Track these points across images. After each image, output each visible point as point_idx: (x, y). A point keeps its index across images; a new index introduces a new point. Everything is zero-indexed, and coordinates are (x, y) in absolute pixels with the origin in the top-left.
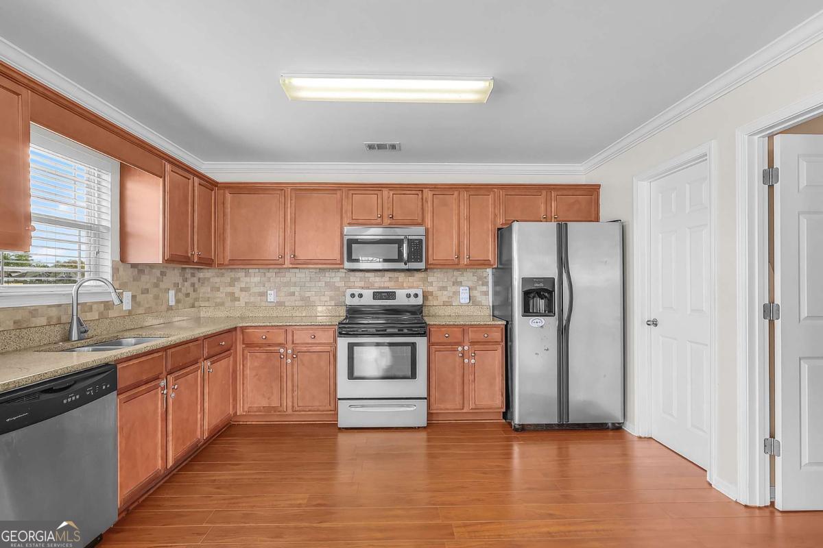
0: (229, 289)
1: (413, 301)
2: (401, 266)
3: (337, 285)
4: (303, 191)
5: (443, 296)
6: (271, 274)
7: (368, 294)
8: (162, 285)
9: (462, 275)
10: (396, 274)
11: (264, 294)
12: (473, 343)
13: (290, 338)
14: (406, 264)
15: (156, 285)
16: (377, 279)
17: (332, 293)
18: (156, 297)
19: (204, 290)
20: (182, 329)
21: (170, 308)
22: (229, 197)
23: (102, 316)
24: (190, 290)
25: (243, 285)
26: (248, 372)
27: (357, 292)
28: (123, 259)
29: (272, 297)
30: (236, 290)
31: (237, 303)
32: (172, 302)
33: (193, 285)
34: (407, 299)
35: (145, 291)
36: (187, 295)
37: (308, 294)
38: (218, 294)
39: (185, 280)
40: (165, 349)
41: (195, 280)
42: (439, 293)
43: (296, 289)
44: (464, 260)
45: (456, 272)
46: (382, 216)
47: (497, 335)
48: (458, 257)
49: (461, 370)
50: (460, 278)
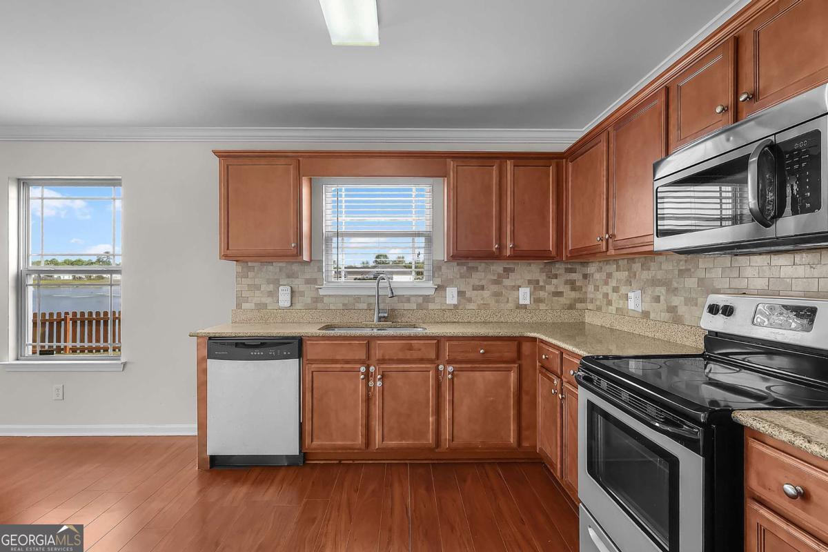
0: (605, 289)
3: (718, 283)
4: (624, 120)
6: (637, 266)
8: (507, 282)
13: (563, 367)
15: (497, 282)
18: (497, 295)
19: (586, 289)
21: (522, 307)
23: (420, 307)
24: (564, 289)
25: (614, 283)
29: (633, 301)
31: (610, 307)
32: (524, 301)
35: (479, 288)
36: (558, 294)
38: (598, 295)
39: (556, 276)
43: (660, 291)
46: (734, 106)
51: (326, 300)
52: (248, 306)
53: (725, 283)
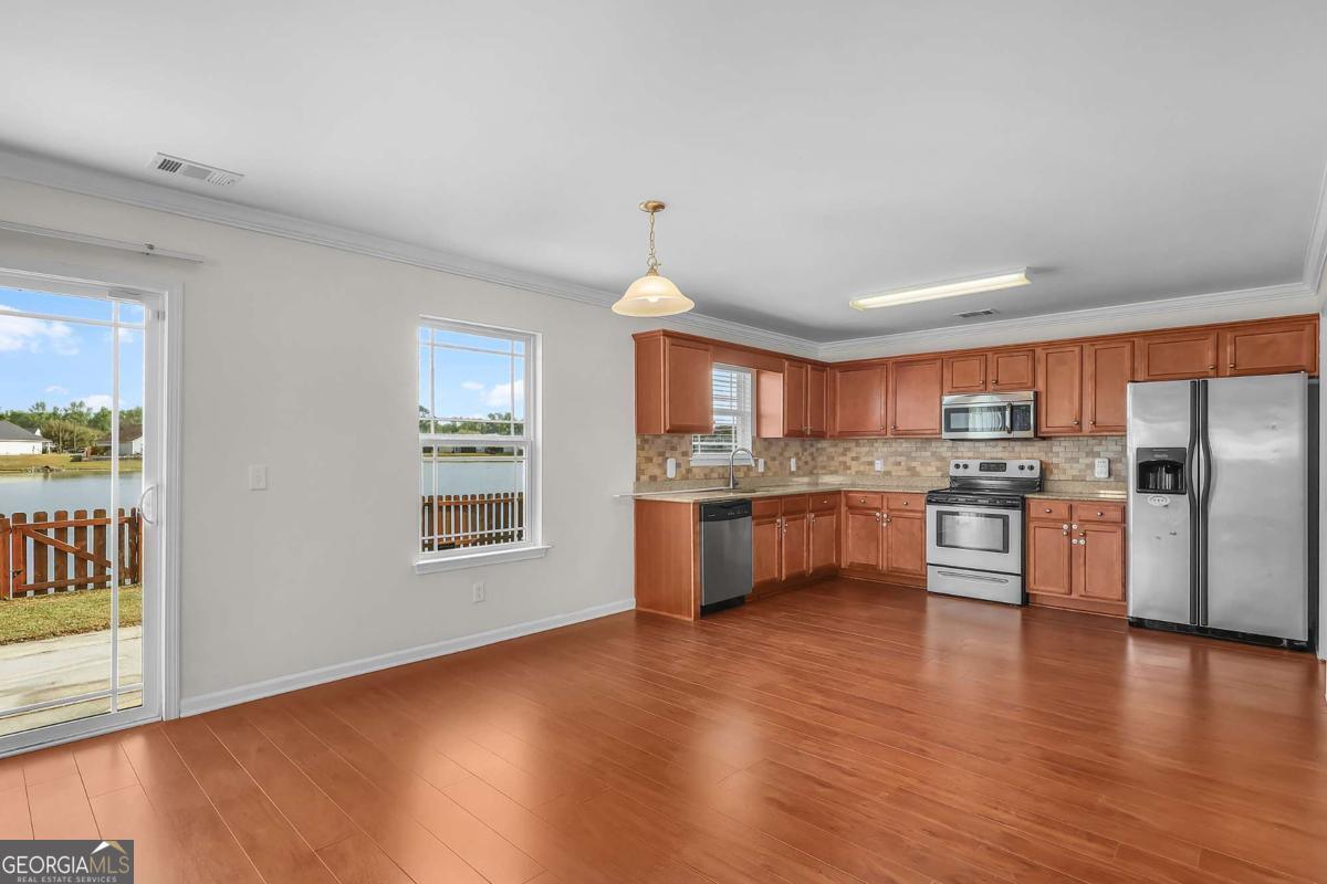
0: (841, 459)
1: (1027, 474)
2: (1004, 434)
3: (944, 455)
4: (904, 364)
5: (1073, 470)
6: (879, 444)
7: (974, 465)
8: (786, 454)
9: (1100, 444)
10: (1012, 444)
11: (871, 464)
12: (1083, 522)
13: (885, 504)
14: (1009, 432)
15: (781, 454)
16: (989, 449)
17: (938, 464)
18: (781, 464)
19: (822, 459)
20: (800, 485)
21: (792, 473)
22: (838, 375)
23: (746, 475)
24: (809, 459)
25: (854, 455)
26: (850, 531)
27: (961, 462)
28: (758, 434)
29: (879, 466)
30: (847, 459)
31: (849, 471)
32: (793, 469)
33: (812, 454)
34: (1020, 471)
35: (774, 459)
36: (807, 463)
37: (914, 464)
38: (833, 463)
39: (805, 450)
40: (780, 497)
41: (814, 450)
42: (1067, 466)
43: (902, 459)
44: (1087, 426)
45: (1091, 442)
46: (985, 383)
47: (1115, 515)
48: (1080, 423)
49: (1066, 552)
50: (1096, 449)
51: (694, 470)
52: (644, 478)
53: (949, 454)
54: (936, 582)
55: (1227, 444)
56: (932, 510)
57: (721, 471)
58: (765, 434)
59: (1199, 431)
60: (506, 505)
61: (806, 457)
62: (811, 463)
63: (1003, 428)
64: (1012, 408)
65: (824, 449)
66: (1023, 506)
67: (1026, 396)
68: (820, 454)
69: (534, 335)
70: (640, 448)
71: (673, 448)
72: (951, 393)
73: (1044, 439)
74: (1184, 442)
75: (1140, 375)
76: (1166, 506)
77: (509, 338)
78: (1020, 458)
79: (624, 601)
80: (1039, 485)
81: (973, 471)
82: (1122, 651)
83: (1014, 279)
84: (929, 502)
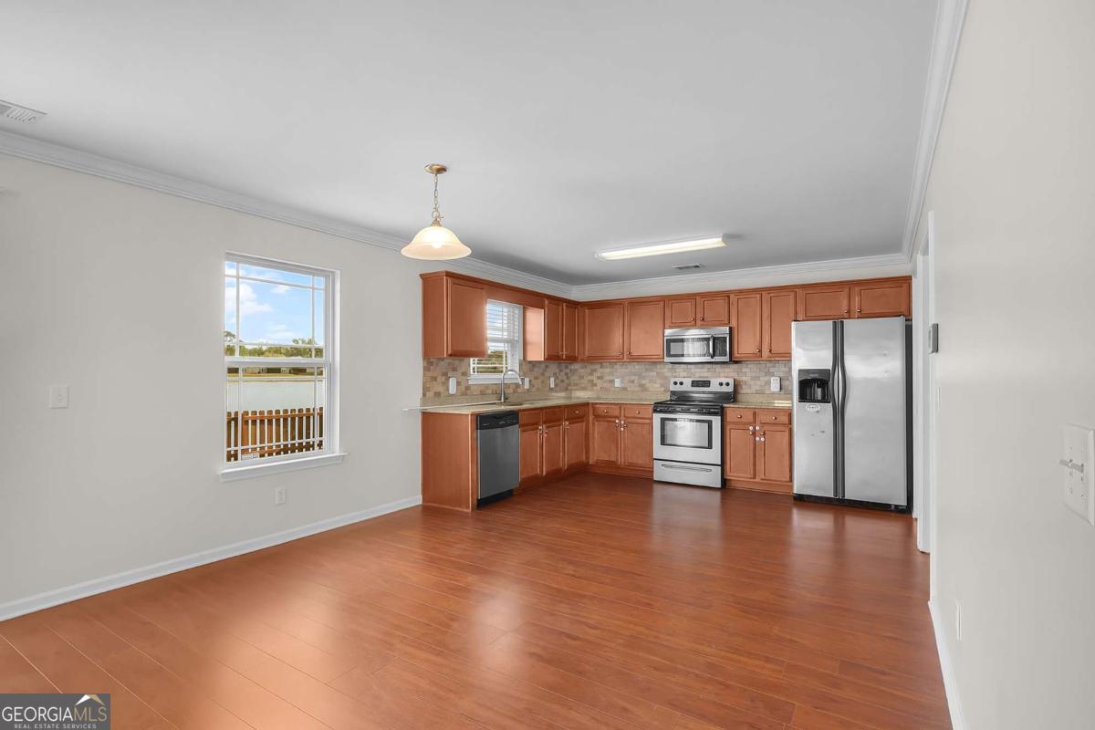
0: (590, 378)
1: (725, 389)
2: (708, 359)
4: (636, 304)
5: (756, 386)
6: (618, 366)
7: (688, 382)
8: (547, 374)
9: (774, 367)
10: (714, 366)
11: (612, 382)
12: (763, 424)
13: (622, 413)
14: (712, 358)
15: (543, 374)
16: (698, 370)
17: (661, 381)
18: (543, 382)
19: (574, 378)
20: (558, 399)
21: (551, 389)
22: (587, 311)
23: (515, 391)
24: (565, 378)
25: (599, 375)
26: (596, 435)
27: (678, 380)
28: (524, 358)
29: (618, 383)
30: (594, 378)
31: (595, 387)
32: (552, 386)
33: (566, 374)
34: (720, 387)
35: (536, 378)
36: (563, 381)
37: (643, 382)
38: (583, 381)
39: (561, 371)
40: (541, 409)
41: (568, 371)
42: (752, 383)
43: (635, 378)
44: (766, 353)
45: (769, 365)
46: (695, 320)
47: (784, 419)
48: (760, 351)
49: (752, 447)
50: (772, 370)
51: (472, 388)
52: (430, 394)
53: (669, 374)
54: (660, 473)
55: (856, 366)
56: (657, 418)
57: (494, 387)
58: (530, 358)
59: (839, 357)
60: (308, 418)
61: (562, 375)
62: (566, 381)
63: (709, 354)
64: (714, 339)
65: (576, 370)
66: (722, 413)
67: (723, 331)
68: (573, 374)
69: (333, 272)
70: (426, 369)
71: (454, 370)
72: (670, 327)
73: (736, 362)
74: (829, 366)
75: (800, 316)
76: (818, 412)
77: (310, 274)
78: (719, 377)
79: (413, 498)
80: (733, 397)
81: (687, 387)
82: (789, 520)
83: (714, 242)
84: (655, 411)
